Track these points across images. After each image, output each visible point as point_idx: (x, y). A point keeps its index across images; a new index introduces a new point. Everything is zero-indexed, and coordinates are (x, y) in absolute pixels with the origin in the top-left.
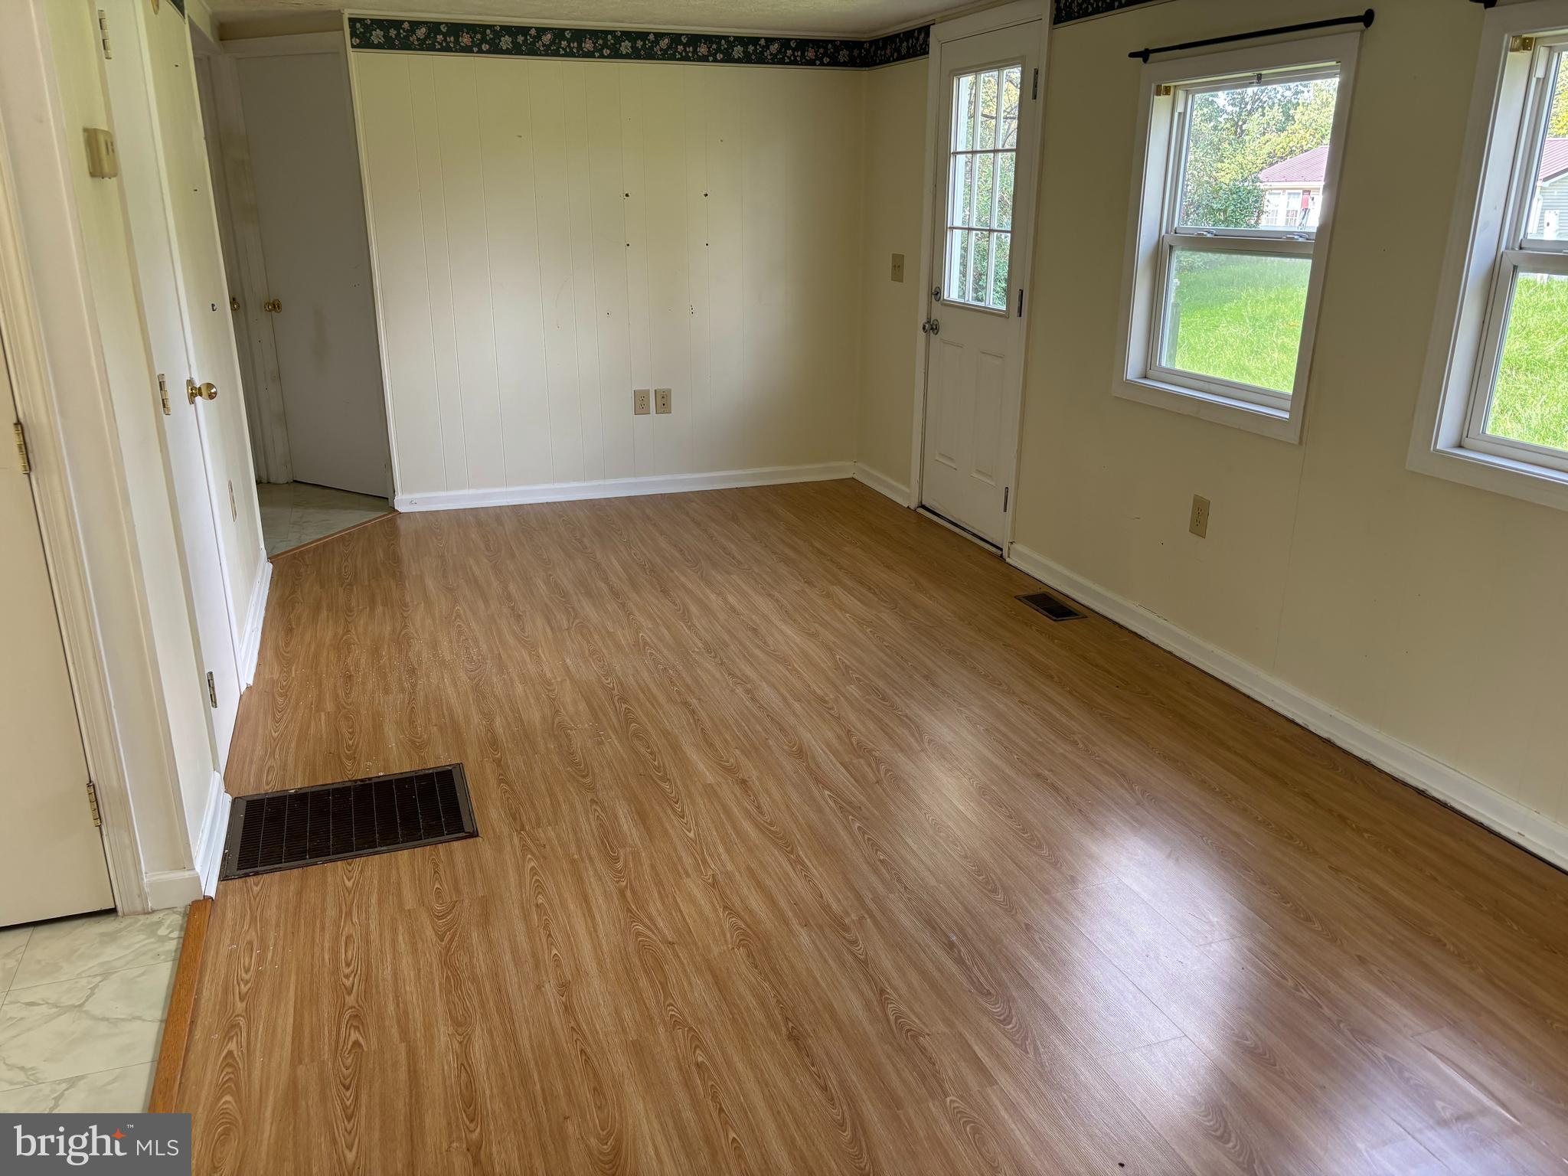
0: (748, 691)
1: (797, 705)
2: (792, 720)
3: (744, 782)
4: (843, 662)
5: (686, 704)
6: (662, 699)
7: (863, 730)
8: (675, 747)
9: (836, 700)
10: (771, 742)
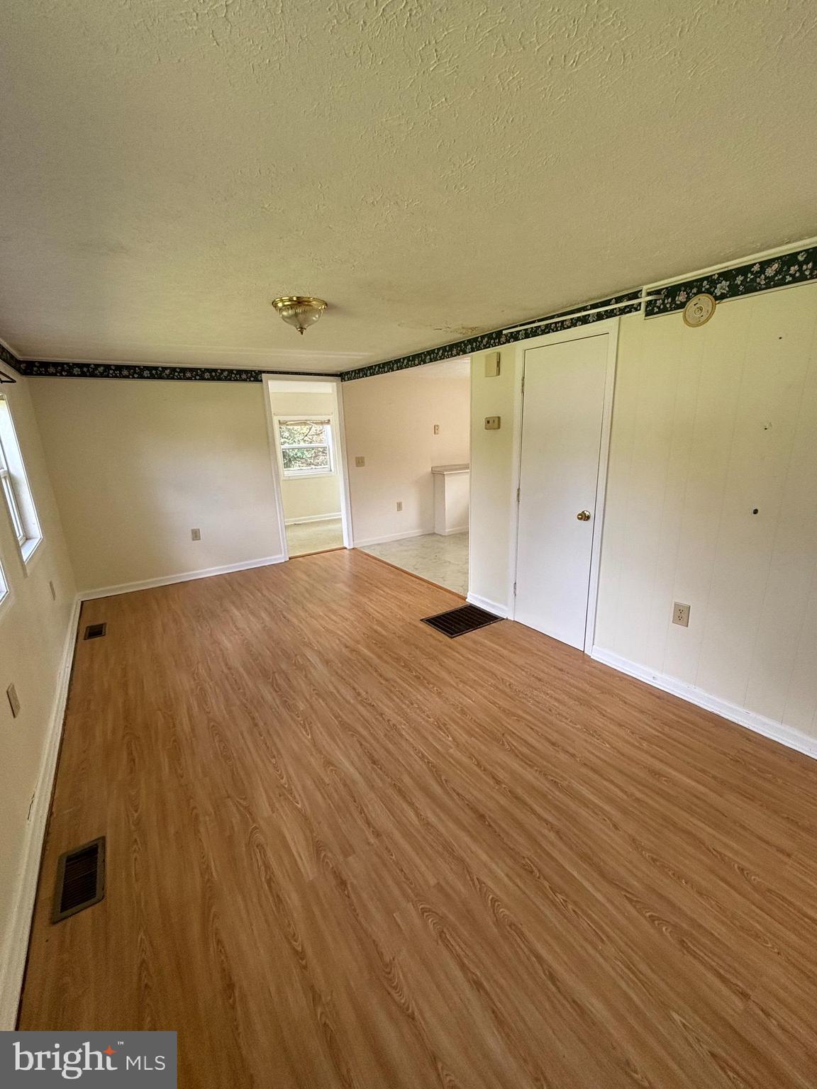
0: (359, 694)
1: (332, 689)
2: (333, 679)
3: (347, 647)
4: (306, 731)
5: (387, 680)
6: (398, 680)
7: (300, 680)
8: (379, 657)
9: (311, 697)
10: (340, 665)
